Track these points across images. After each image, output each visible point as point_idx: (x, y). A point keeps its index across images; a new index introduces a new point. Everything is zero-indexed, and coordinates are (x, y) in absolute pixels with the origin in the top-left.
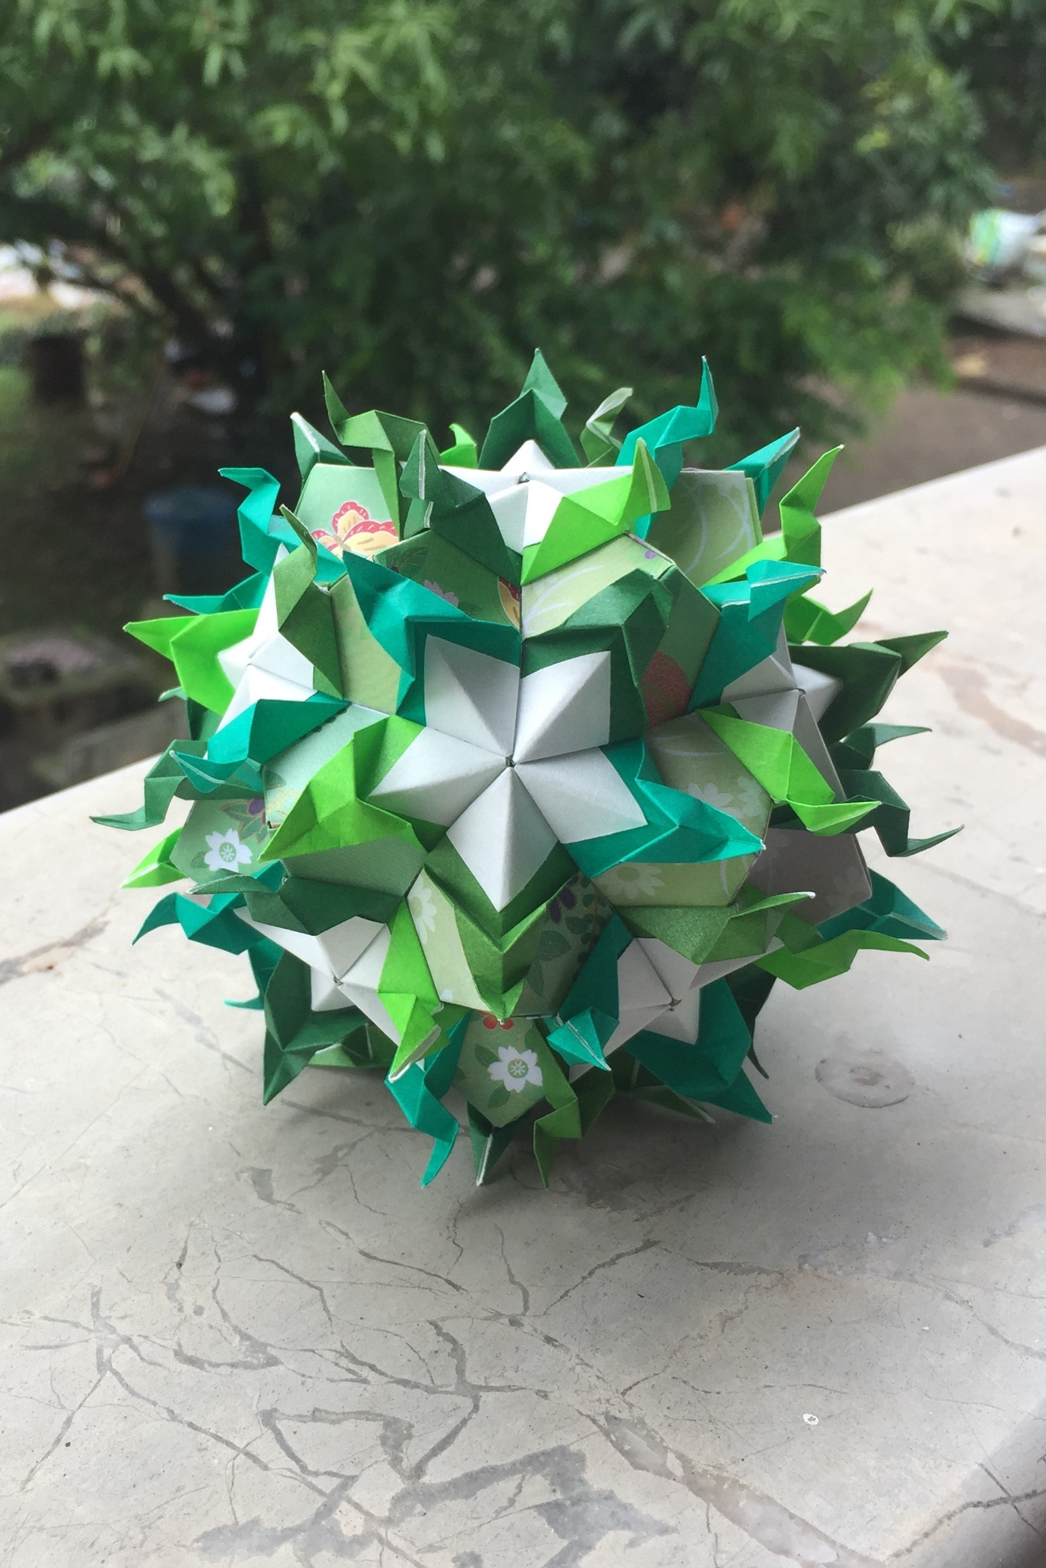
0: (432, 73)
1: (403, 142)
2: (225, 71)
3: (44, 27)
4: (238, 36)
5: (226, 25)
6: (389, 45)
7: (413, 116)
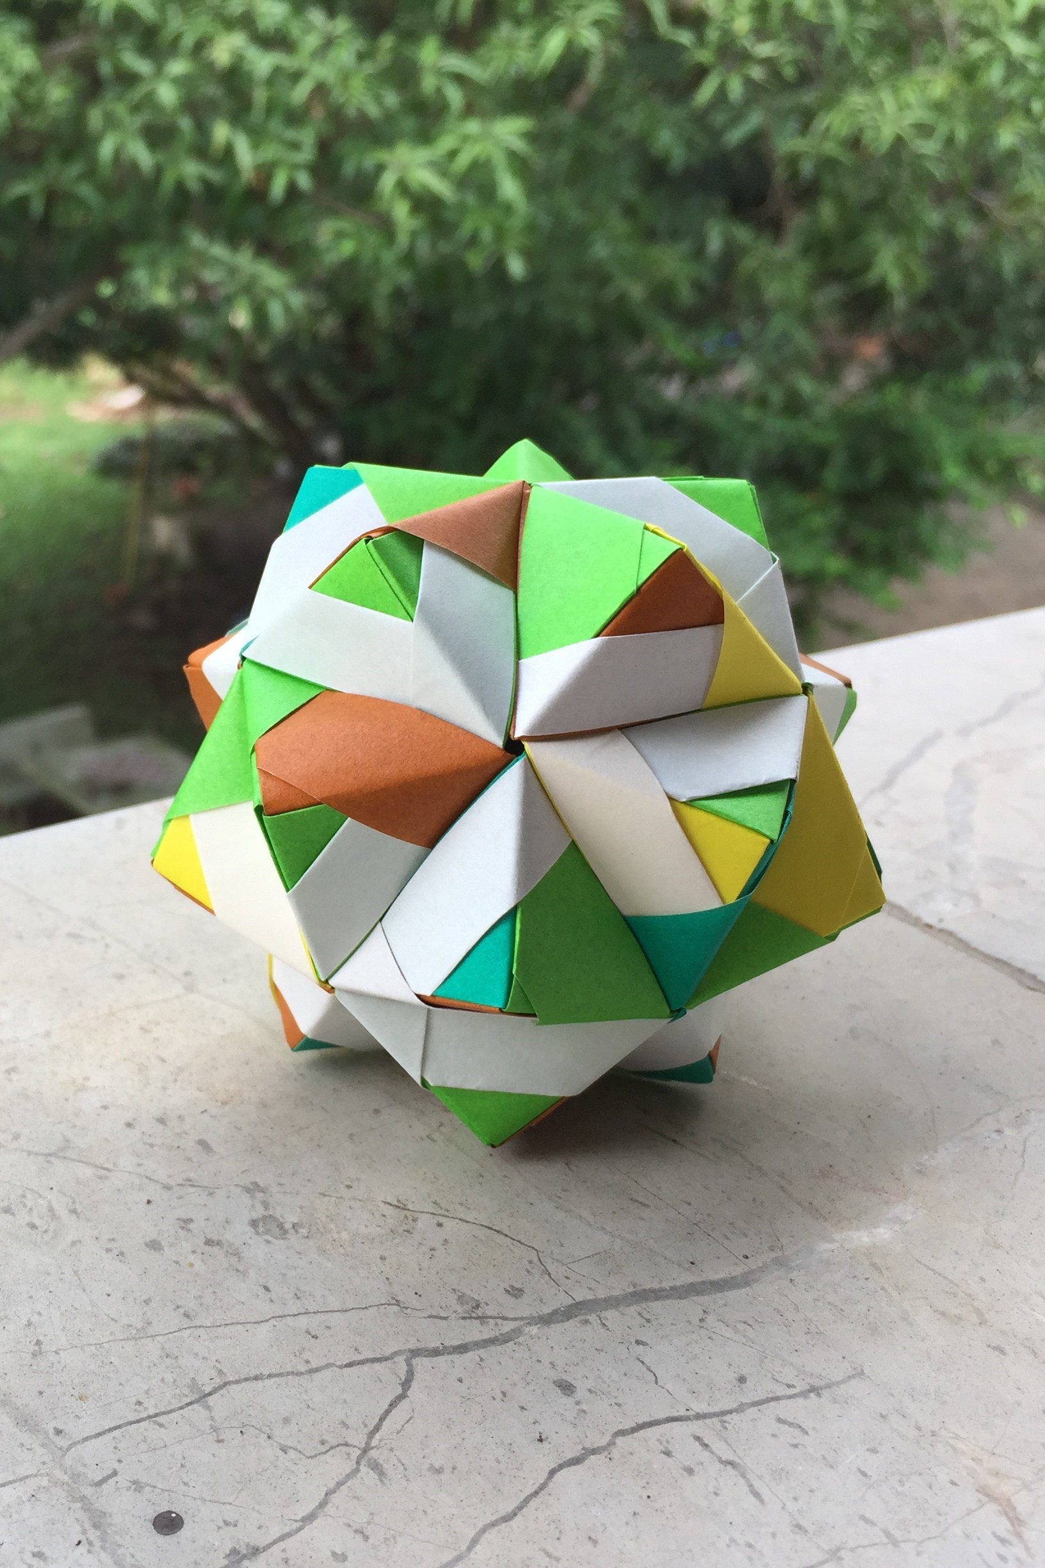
0: (510, 188)
1: (476, 261)
2: (292, 191)
3: (106, 149)
4: (307, 154)
5: (295, 146)
6: (463, 161)
7: (487, 235)
